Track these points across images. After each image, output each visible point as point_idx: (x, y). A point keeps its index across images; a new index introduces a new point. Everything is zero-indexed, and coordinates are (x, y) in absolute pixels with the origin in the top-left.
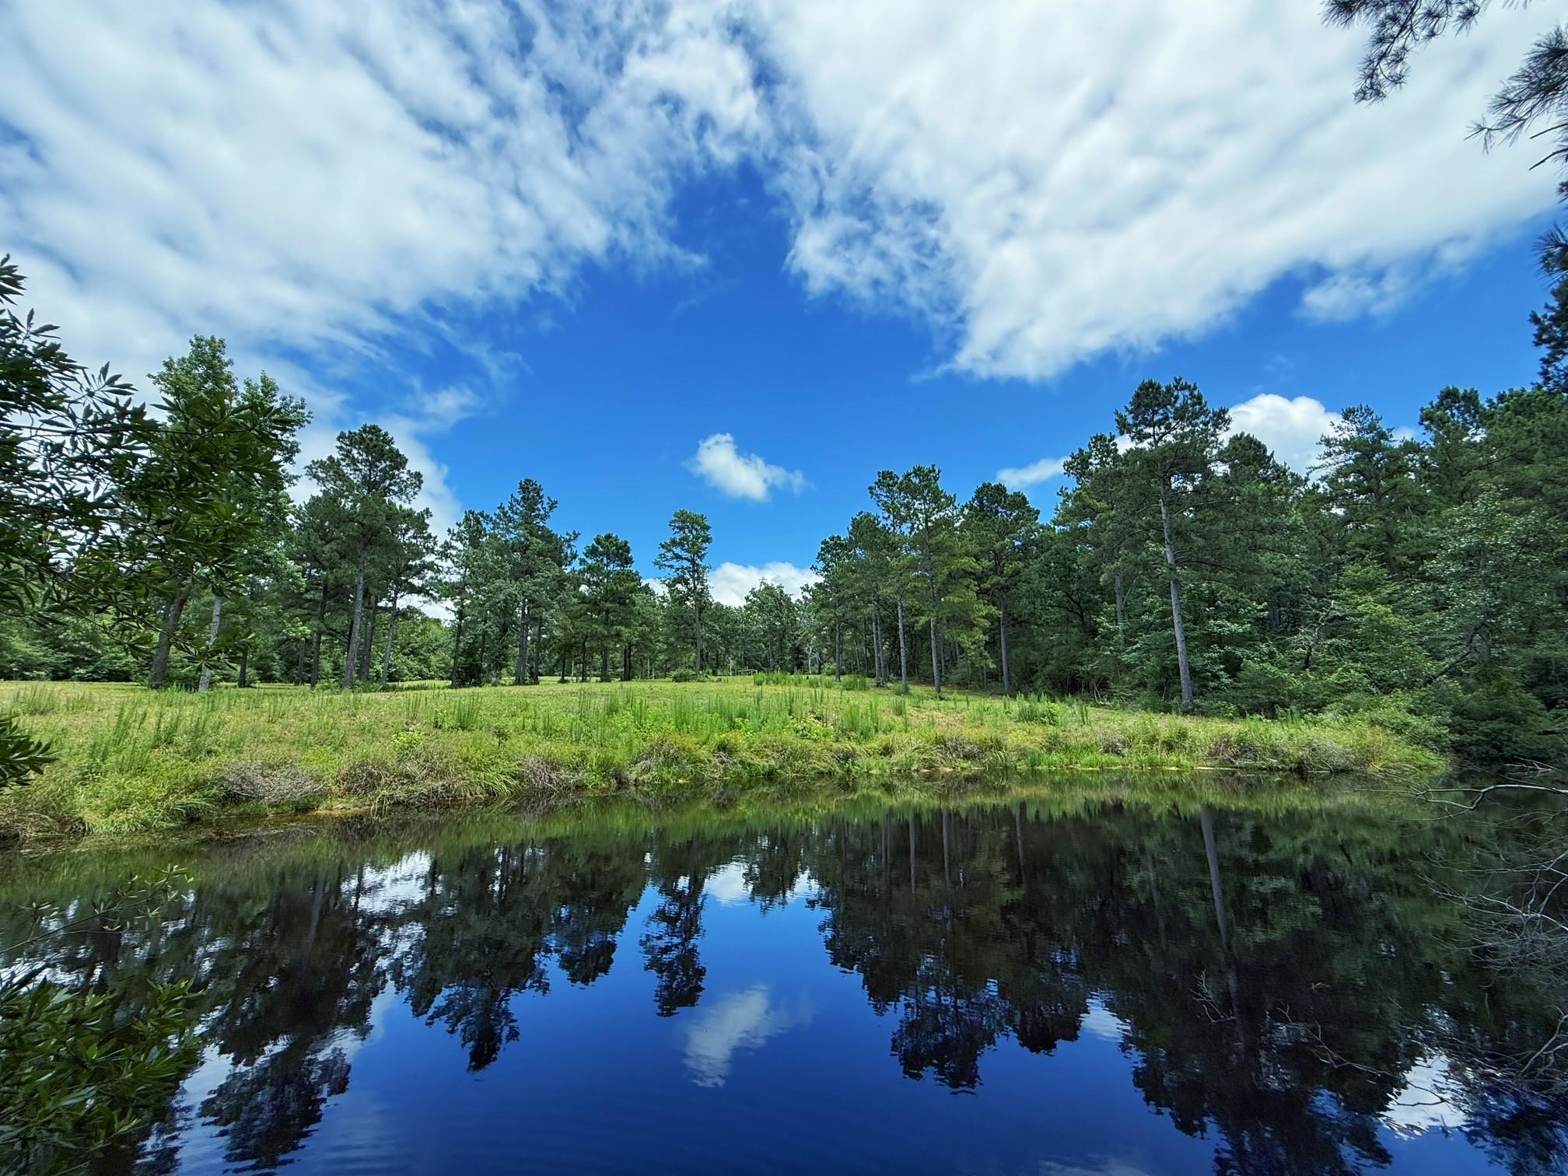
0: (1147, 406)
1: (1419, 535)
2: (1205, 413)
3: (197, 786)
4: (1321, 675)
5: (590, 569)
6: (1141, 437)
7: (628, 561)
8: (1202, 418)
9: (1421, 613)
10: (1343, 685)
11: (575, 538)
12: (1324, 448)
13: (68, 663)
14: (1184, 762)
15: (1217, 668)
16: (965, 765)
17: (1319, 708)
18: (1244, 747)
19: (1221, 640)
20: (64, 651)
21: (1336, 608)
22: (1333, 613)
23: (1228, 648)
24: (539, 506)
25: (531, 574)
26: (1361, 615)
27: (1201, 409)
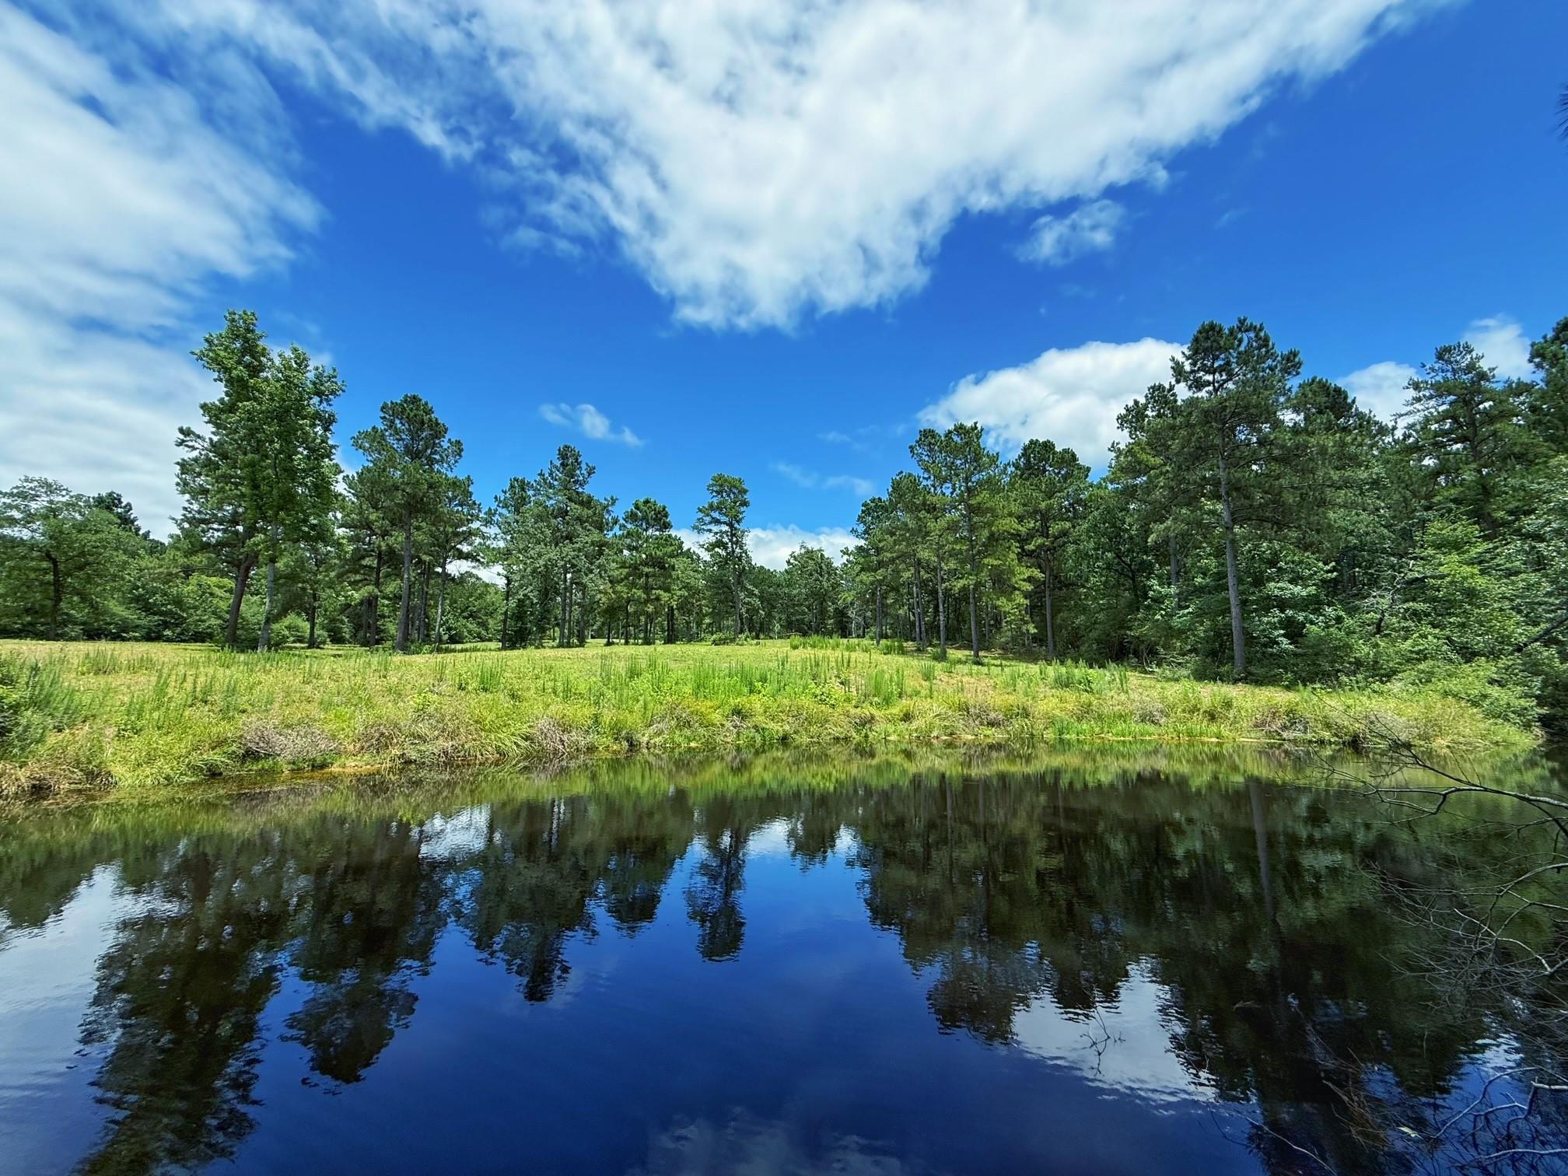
0: (1206, 350)
1: (1522, 487)
2: (1273, 356)
3: (220, 743)
4: (1394, 641)
5: (629, 535)
6: (1199, 385)
7: (667, 526)
8: (1270, 362)
9: (1517, 573)
10: (1417, 653)
11: (613, 504)
12: (1412, 393)
13: (159, 625)
14: (1225, 732)
15: (1276, 633)
16: (989, 732)
17: (1389, 675)
18: (1293, 718)
19: (1282, 604)
20: (155, 614)
21: (1415, 570)
22: (1411, 576)
23: (1290, 612)
24: (578, 472)
25: (571, 540)
26: (1442, 577)
27: (1267, 352)
